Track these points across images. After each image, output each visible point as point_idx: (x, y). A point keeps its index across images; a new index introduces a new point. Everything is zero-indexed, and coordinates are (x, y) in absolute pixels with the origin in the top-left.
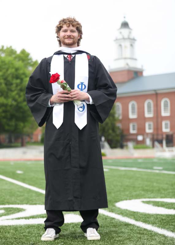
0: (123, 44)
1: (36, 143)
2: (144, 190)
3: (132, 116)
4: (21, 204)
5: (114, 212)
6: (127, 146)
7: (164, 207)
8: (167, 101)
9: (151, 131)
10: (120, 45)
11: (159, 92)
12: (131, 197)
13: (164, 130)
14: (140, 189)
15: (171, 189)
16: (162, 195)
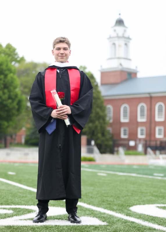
0: (117, 43)
1: (19, 144)
2: (153, 195)
3: (123, 120)
5: (131, 217)
6: (117, 151)
8: (161, 105)
9: (143, 137)
10: (114, 44)
11: (153, 95)
12: (143, 202)
13: (158, 136)
14: (149, 194)
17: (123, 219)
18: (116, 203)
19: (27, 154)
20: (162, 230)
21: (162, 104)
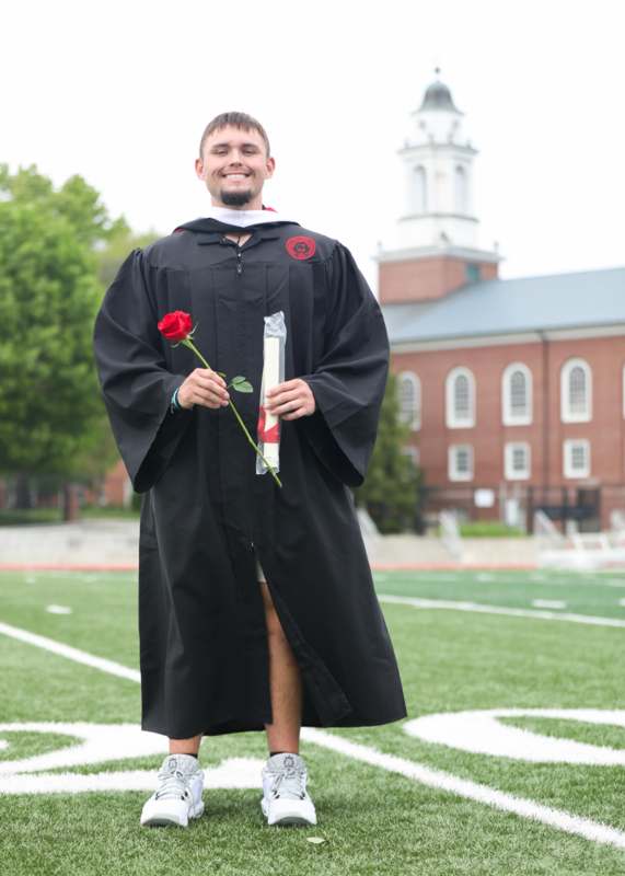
0: (429, 164)
1: (114, 509)
2: (501, 679)
3: (454, 421)
4: (65, 721)
5: (398, 756)
6: (437, 525)
7: (577, 741)
8: (581, 370)
9: (524, 475)
10: (421, 169)
11: (552, 336)
13: (570, 472)
14: (488, 674)
15: (600, 677)
16: (567, 698)
21: (584, 365)
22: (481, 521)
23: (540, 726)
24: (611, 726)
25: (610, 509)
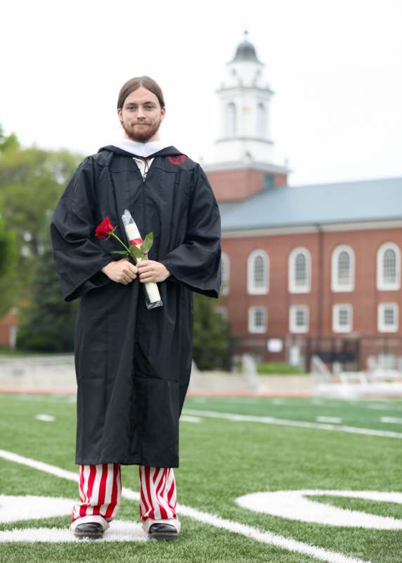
0: (239, 102)
1: (3, 349)
2: (301, 469)
3: (254, 289)
5: (235, 521)
6: (240, 365)
7: (367, 512)
8: (346, 254)
9: (303, 329)
10: (232, 105)
11: (327, 228)
12: (273, 484)
13: (338, 328)
14: (292, 466)
15: (375, 470)
16: (354, 484)
17: (212, 526)
18: (206, 487)
19: (18, 373)
20: (304, 552)
21: (349, 250)
22: (272, 362)
23: (337, 502)
24: (390, 503)
25: (367, 356)
